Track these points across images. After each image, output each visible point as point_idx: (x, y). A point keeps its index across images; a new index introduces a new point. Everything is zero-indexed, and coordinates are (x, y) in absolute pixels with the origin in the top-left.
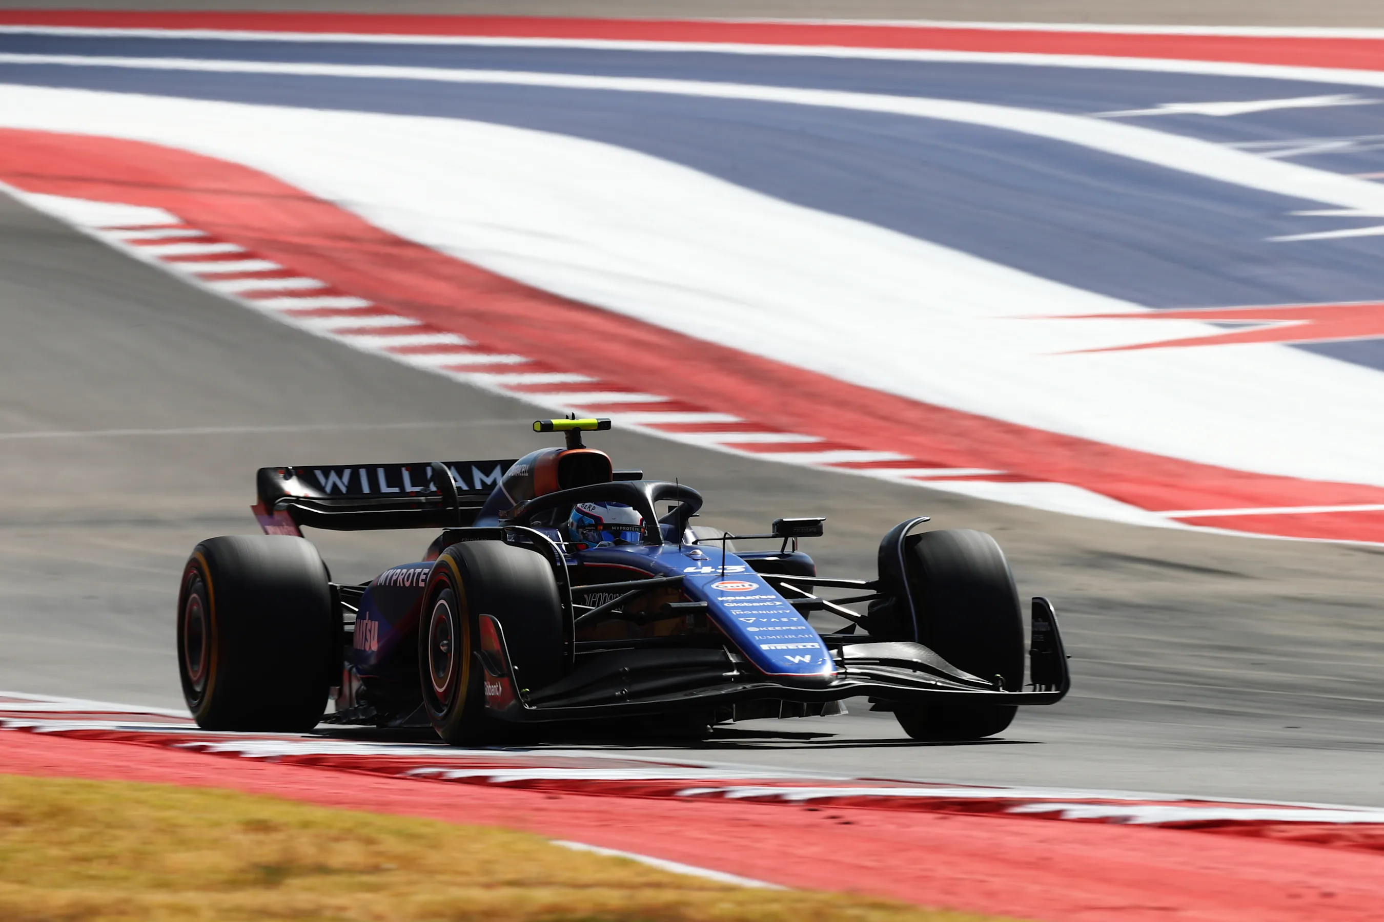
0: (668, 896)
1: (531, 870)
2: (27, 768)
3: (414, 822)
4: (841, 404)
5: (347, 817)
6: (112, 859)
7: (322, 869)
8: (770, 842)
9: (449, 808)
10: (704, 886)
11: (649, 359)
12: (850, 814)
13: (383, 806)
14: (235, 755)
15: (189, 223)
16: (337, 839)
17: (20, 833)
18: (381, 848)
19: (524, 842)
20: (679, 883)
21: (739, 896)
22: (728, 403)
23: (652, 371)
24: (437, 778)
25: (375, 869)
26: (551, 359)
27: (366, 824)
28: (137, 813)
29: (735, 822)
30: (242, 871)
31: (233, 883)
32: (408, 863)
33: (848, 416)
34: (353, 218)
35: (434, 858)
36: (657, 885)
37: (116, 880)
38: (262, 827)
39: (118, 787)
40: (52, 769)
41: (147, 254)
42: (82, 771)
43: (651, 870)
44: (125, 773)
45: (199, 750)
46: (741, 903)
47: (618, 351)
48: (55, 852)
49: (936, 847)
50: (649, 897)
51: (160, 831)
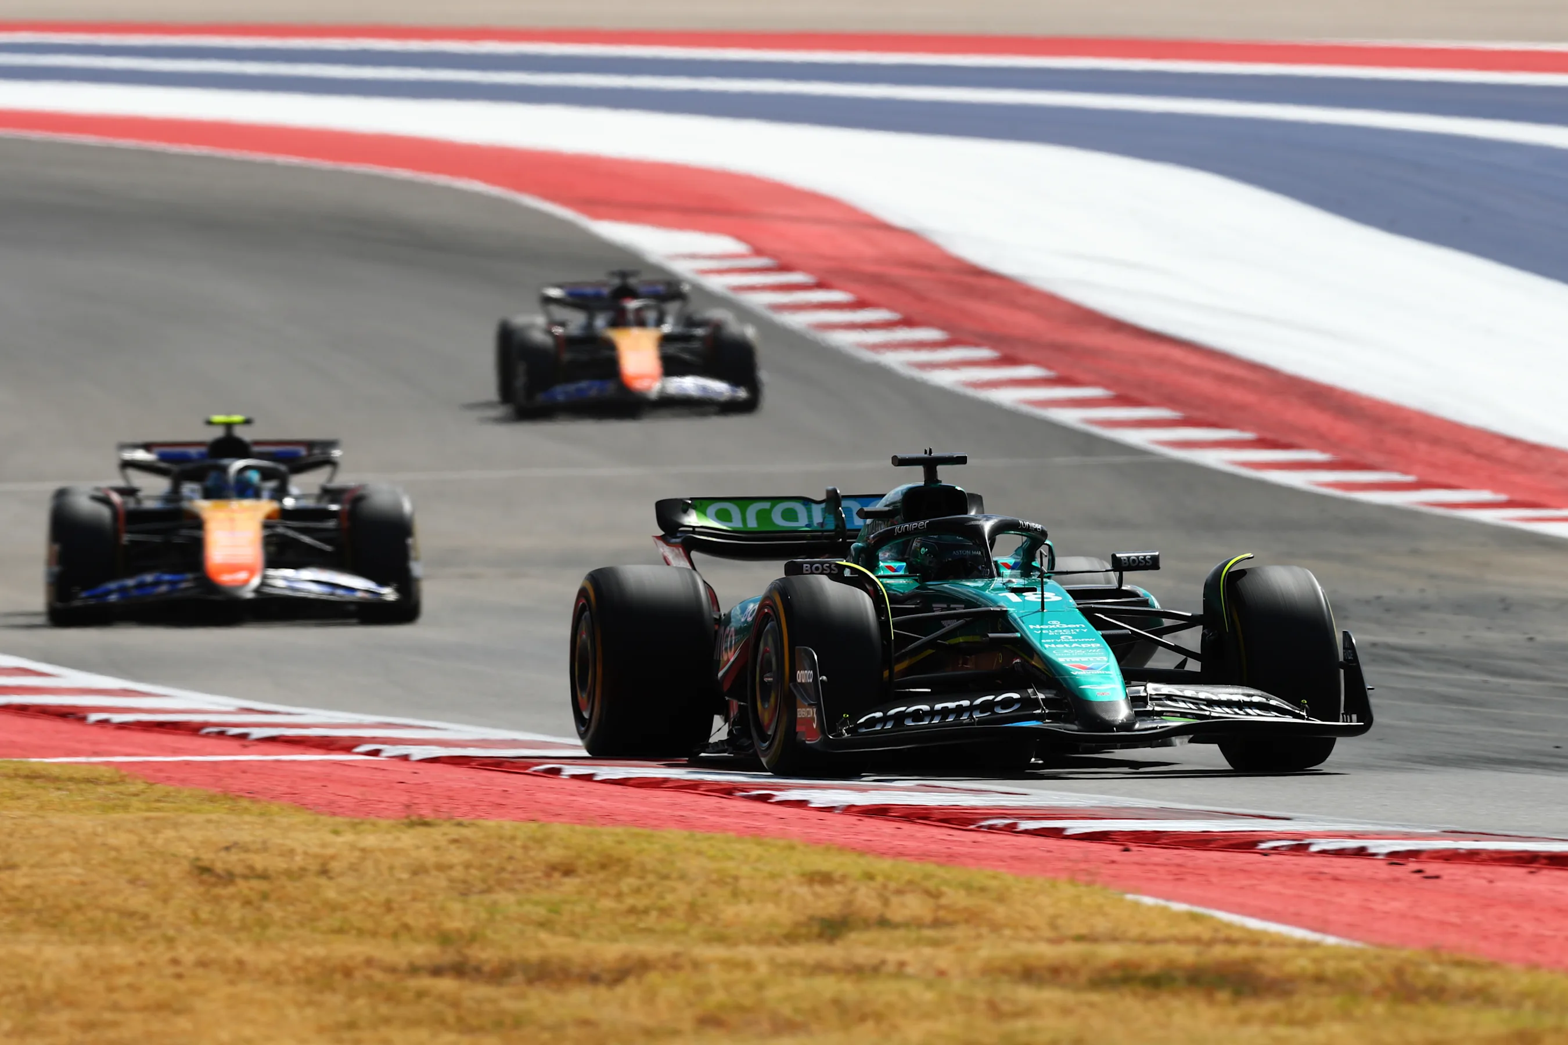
0: (1242, 952)
1: (1101, 925)
2: (581, 817)
3: (980, 875)
4: (1435, 441)
5: (912, 869)
6: (665, 912)
7: (883, 923)
8: (1352, 897)
9: (1019, 861)
10: (1280, 942)
11: (1236, 395)
12: (1432, 868)
13: (951, 858)
14: (802, 804)
15: (758, 252)
16: (899, 892)
17: (571, 884)
18: (943, 901)
19: (1092, 897)
20: (1255, 939)
21: (1316, 953)
22: (1320, 441)
23: (1240, 407)
24: (1011, 829)
25: (937, 923)
26: (1135, 394)
27: (928, 876)
28: (694, 865)
29: (1316, 876)
30: (797, 924)
31: (791, 938)
32: (972, 917)
33: (1443, 454)
34: (934, 247)
35: (1000, 912)
36: (1230, 941)
37: (670, 934)
38: (826, 879)
39: (675, 835)
40: (609, 818)
41: (716, 283)
42: (638, 820)
43: (1229, 925)
44: (683, 822)
45: (764, 799)
46: (1316, 960)
47: (1206, 386)
48: (607, 903)
49: (1525, 903)
50: (1219, 952)
51: (721, 882)
